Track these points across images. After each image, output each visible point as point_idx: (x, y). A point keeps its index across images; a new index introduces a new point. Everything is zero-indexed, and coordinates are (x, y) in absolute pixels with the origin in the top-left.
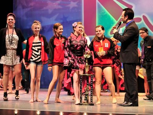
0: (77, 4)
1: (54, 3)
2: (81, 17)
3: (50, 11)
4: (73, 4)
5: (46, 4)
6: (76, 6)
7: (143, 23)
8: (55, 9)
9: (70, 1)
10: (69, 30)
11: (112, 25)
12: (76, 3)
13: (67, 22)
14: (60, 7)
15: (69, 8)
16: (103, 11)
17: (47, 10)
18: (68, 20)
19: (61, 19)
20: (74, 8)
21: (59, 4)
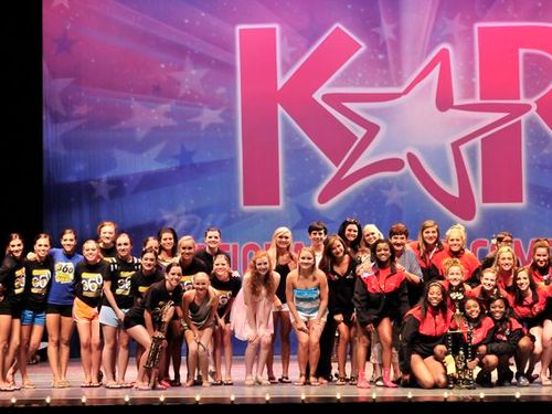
0: (222, 116)
1: (153, 111)
3: (140, 134)
4: (209, 116)
5: (129, 113)
6: (220, 120)
7: (407, 174)
8: (157, 129)
9: (202, 107)
10: (200, 188)
12: (218, 112)
13: (193, 166)
14: (171, 122)
15: (198, 125)
16: (297, 139)
17: (132, 130)
18: (196, 160)
19: (175, 157)
20: (213, 127)
21: (167, 115)
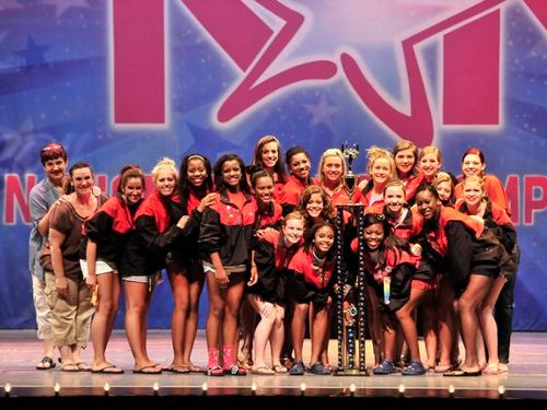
2: (104, 48)
7: (340, 83)
10: (54, 98)
11: (225, 84)
13: (45, 65)
15: (52, 9)
16: (189, 32)
18: (49, 58)
19: (21, 53)
20: (72, 12)
